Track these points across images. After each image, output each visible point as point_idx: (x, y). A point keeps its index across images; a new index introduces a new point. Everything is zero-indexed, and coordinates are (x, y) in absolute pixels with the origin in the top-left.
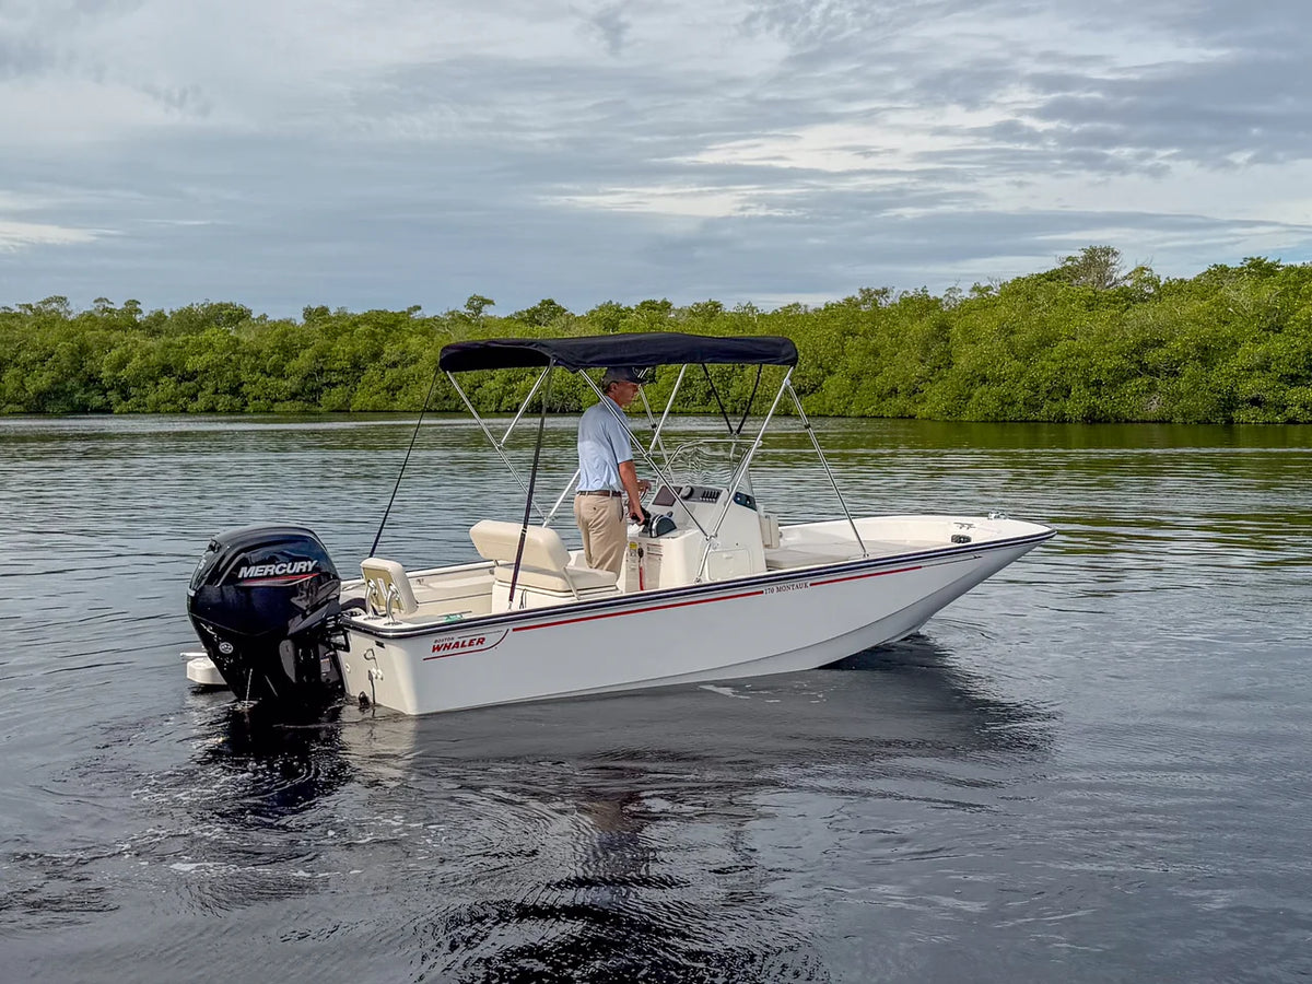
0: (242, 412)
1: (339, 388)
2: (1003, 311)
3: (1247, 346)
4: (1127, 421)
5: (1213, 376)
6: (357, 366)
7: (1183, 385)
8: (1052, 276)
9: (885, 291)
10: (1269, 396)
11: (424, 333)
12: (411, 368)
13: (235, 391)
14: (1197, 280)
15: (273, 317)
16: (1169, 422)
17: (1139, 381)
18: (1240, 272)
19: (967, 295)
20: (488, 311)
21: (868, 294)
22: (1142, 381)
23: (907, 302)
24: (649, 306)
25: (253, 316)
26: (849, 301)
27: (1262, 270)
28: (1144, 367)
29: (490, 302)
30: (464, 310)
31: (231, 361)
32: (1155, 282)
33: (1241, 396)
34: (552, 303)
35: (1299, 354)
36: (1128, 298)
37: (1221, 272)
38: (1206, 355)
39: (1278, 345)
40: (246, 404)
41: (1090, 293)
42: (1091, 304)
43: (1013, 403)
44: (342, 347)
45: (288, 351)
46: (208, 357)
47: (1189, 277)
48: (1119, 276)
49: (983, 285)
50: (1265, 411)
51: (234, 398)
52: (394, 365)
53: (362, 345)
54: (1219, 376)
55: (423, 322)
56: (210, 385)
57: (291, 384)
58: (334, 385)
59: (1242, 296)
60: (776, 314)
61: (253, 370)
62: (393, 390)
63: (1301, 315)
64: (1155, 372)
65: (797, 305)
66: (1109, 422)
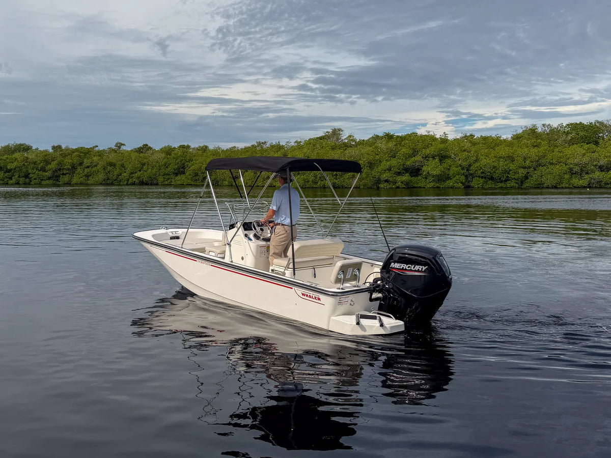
0: (29, 184)
1: (67, 175)
2: (305, 150)
3: (384, 162)
4: (345, 188)
5: (373, 172)
6: (74, 168)
8: (321, 138)
9: (265, 142)
10: (391, 179)
11: (100, 156)
12: (94, 169)
14: (368, 140)
15: (41, 149)
16: (359, 188)
18: (382, 138)
19: (293, 144)
20: (123, 148)
21: (259, 144)
23: (272, 146)
24: (182, 147)
25: (33, 148)
26: (253, 146)
27: (389, 137)
29: (124, 145)
30: (114, 147)
31: (25, 165)
32: (354, 140)
33: (382, 179)
34: (147, 145)
35: (400, 165)
36: (346, 146)
37: (376, 138)
38: (371, 165)
39: (394, 162)
40: (31, 181)
41: (333, 144)
42: (333, 148)
43: (308, 182)
44: (68, 160)
45: (47, 162)
46: (15, 164)
47: (366, 139)
48: (343, 138)
49: (299, 141)
50: (390, 184)
51: (26, 179)
52: (88, 167)
53: (76, 160)
54: (375, 172)
55: (99, 152)
56: (17, 174)
57: (48, 174)
58: (65, 174)
59: (383, 145)
60: (227, 150)
61: (33, 169)
62: (88, 176)
63: (402, 152)
65: (235, 147)
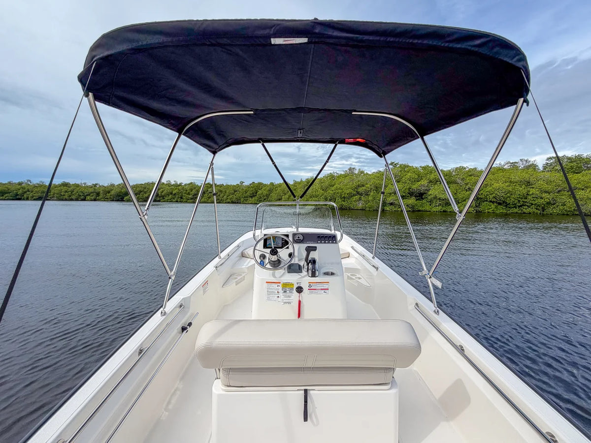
3: (390, 186)
4: (353, 209)
7: (370, 198)
10: (396, 202)
13: (181, 198)
16: (364, 210)
17: (356, 197)
22: (357, 197)
28: (358, 193)
33: (388, 202)
35: (406, 189)
39: (399, 186)
50: (395, 207)
56: (177, 196)
63: (408, 177)
64: (361, 194)
66: (347, 209)
